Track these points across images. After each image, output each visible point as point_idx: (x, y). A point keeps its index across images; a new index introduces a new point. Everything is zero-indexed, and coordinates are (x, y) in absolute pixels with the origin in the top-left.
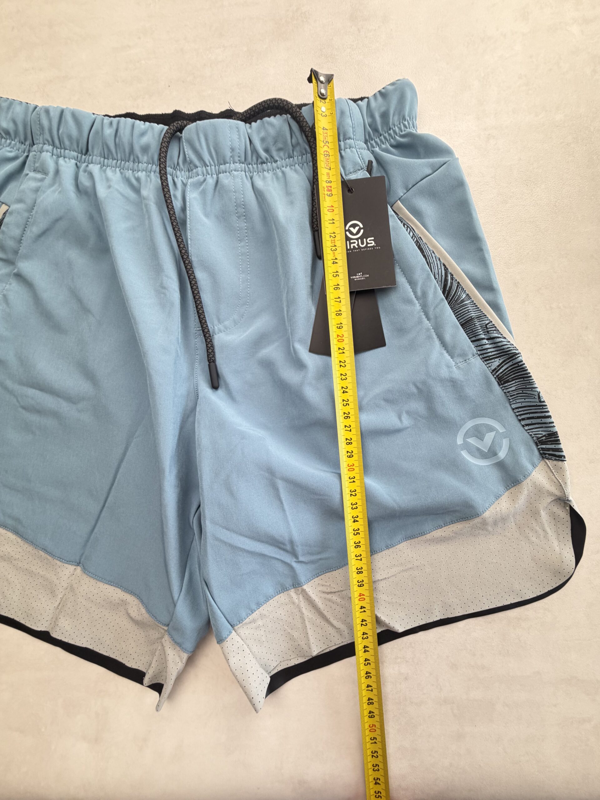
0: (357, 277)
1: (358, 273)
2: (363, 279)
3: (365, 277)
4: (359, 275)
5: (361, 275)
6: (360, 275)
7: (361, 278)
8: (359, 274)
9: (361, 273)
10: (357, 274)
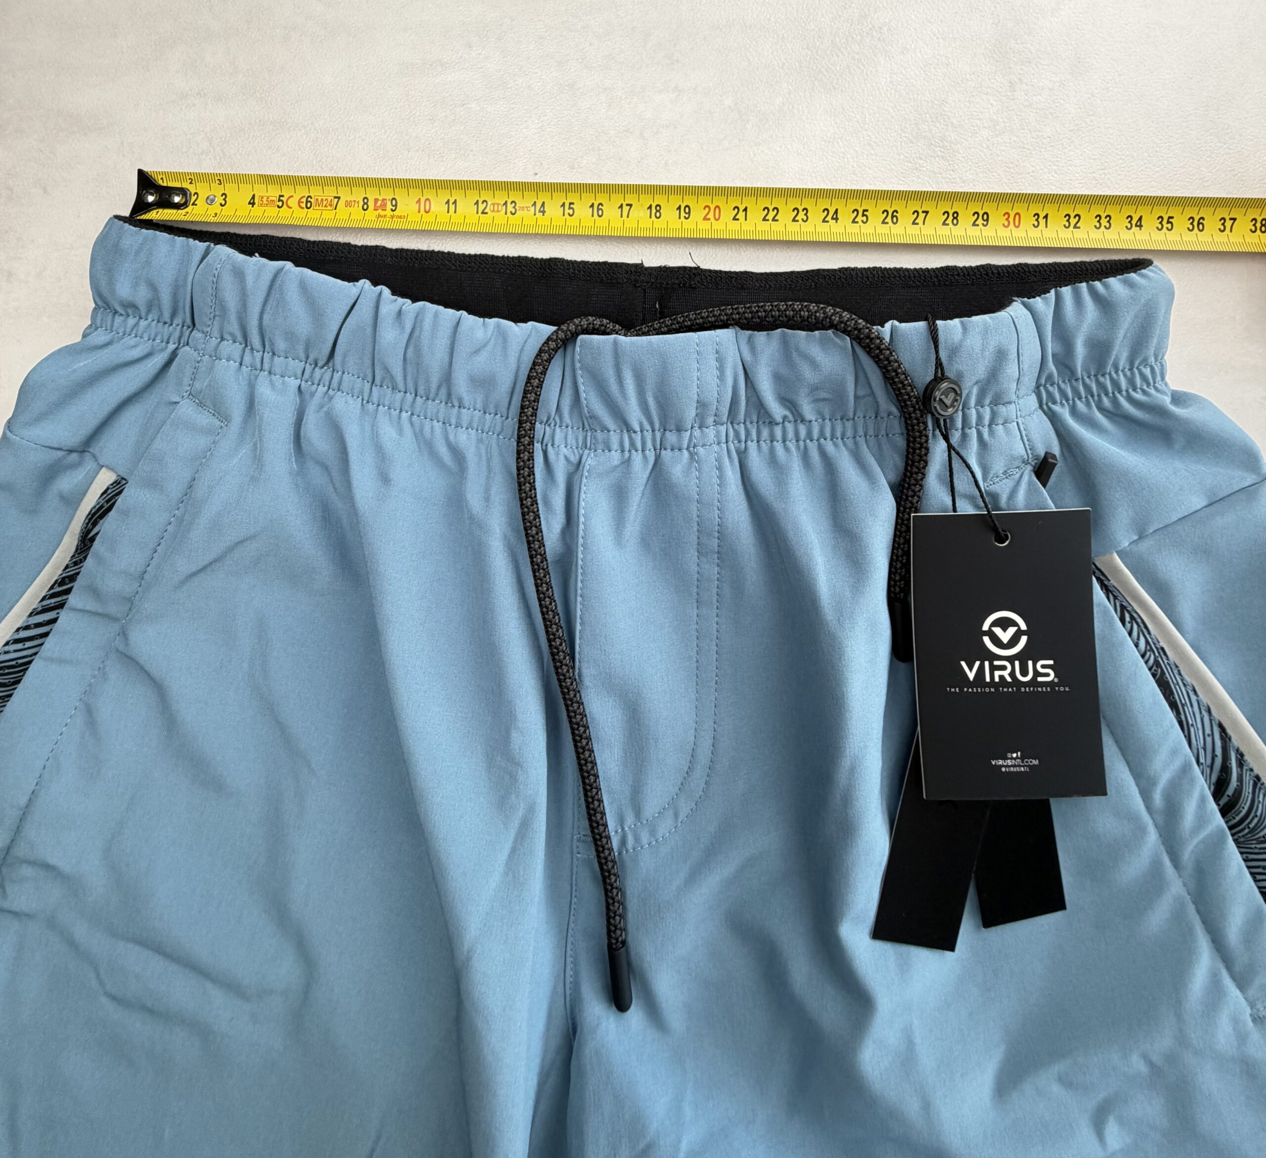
0: (1009, 762)
1: (1013, 752)
2: (1022, 769)
3: (1029, 766)
4: (1012, 758)
5: (1017, 758)
6: (1015, 759)
7: (1020, 766)
8: (1014, 755)
9: (1019, 753)
10: (1009, 755)
